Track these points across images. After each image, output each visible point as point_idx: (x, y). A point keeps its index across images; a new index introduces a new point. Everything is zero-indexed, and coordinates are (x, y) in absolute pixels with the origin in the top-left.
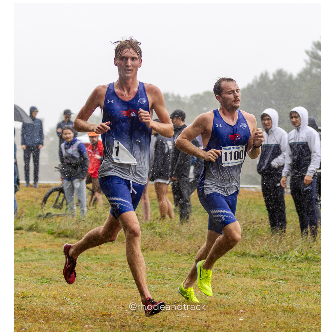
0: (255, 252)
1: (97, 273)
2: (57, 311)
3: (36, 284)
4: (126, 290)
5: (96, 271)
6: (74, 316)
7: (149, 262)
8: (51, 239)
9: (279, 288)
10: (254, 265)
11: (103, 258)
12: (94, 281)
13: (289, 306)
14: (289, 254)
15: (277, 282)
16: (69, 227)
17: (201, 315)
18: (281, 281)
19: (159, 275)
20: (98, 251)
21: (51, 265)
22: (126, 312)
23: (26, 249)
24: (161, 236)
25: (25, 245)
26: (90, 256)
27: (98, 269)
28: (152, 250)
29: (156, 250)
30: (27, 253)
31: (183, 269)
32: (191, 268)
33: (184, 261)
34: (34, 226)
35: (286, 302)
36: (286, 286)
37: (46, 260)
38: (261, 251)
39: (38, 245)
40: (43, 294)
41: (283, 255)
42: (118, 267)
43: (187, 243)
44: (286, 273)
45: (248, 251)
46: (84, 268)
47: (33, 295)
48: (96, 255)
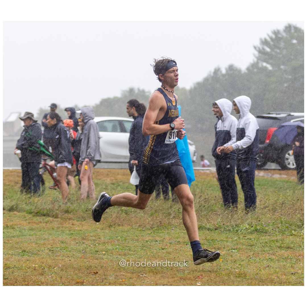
0: (210, 226)
1: (71, 246)
2: (36, 280)
3: (17, 257)
4: (97, 260)
5: (70, 244)
6: (52, 284)
7: (116, 236)
8: (30, 218)
9: (232, 256)
10: (209, 237)
11: (76, 233)
12: (68, 254)
13: (241, 271)
14: (240, 227)
15: (230, 251)
16: (45, 207)
17: (163, 281)
18: (233, 251)
19: (126, 247)
20: (71, 227)
21: (31, 240)
22: (97, 279)
23: (8, 226)
24: (126, 214)
25: (7, 224)
26: (64, 232)
27: (72, 243)
28: (119, 225)
29: (122, 225)
30: (9, 230)
31: (147, 241)
32: (153, 240)
33: (148, 235)
34: (15, 207)
35: (239, 268)
36: (239, 255)
37: (26, 236)
38: (215, 224)
39: (18, 223)
40: (24, 265)
41: (235, 227)
42: (90, 241)
43: (150, 219)
44: (238, 243)
45: (204, 225)
46: (59, 242)
47: (15, 266)
48: (70, 231)
